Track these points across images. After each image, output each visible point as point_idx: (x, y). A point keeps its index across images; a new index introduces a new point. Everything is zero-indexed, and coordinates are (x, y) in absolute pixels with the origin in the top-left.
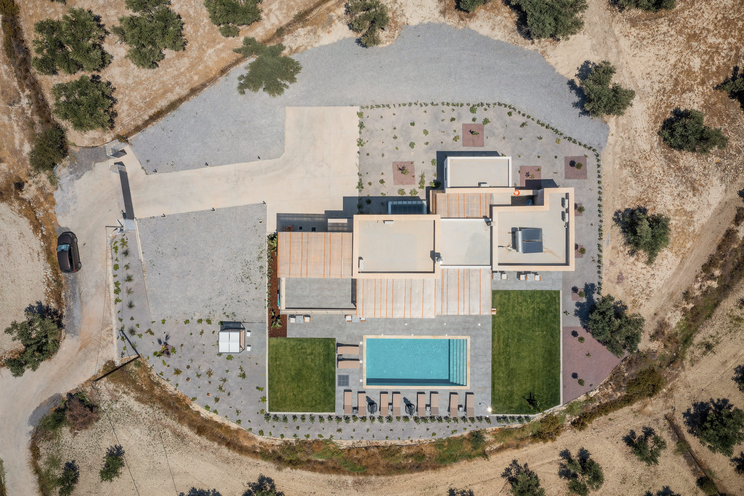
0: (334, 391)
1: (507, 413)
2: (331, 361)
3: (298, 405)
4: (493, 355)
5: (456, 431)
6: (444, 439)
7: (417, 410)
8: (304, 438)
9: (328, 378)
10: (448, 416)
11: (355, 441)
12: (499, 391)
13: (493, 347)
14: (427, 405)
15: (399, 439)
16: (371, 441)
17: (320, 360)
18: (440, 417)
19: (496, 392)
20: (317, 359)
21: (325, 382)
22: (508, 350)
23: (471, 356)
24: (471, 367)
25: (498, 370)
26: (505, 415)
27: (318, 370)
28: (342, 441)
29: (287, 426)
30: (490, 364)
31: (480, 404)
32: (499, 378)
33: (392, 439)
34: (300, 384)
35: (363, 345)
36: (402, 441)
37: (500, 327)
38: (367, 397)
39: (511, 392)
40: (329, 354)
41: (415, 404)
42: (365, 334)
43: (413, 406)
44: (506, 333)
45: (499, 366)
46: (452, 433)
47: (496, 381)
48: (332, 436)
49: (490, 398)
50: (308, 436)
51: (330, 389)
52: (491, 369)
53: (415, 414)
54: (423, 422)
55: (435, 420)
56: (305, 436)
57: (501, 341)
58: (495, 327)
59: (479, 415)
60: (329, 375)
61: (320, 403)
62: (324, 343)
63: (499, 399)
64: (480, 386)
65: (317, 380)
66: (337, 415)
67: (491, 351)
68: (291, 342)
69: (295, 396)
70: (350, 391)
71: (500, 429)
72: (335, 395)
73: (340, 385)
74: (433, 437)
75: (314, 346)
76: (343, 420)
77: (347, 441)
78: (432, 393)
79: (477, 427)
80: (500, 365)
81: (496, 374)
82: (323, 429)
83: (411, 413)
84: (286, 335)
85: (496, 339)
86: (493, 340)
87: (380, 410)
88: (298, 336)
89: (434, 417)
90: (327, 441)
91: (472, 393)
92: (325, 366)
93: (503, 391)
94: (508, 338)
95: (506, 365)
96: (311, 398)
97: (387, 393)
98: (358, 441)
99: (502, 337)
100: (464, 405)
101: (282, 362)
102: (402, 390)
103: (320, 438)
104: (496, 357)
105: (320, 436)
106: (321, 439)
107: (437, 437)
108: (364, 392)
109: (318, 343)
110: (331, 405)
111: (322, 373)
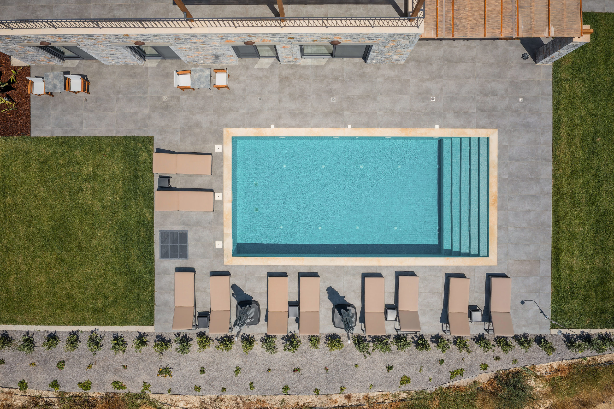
0: (151, 272)
1: (591, 326)
2: (144, 195)
3: (62, 307)
4: (556, 178)
5: (460, 372)
6: (429, 391)
7: (362, 320)
8: (79, 391)
9: (135, 237)
10: (441, 333)
11: (207, 398)
12: (571, 269)
13: (555, 158)
14: (388, 307)
15: (317, 391)
16: (245, 398)
17: (114, 191)
18: (421, 337)
19: (564, 273)
20: (108, 189)
21: (126, 249)
22: (595, 165)
23: (500, 180)
24: (500, 208)
25: (568, 217)
26: (586, 330)
27: (109, 219)
28: (174, 398)
29: (35, 360)
30: (548, 201)
31: (523, 302)
32: (572, 236)
33: (298, 394)
34: (66, 255)
35: (222, 153)
36: (323, 397)
37: (573, 105)
38: (234, 287)
39: (603, 271)
40: (137, 177)
41: (358, 304)
42: (227, 126)
43: (352, 310)
44: (590, 121)
45: (572, 207)
46: (452, 377)
47: (564, 244)
48: (146, 386)
49: (548, 288)
50: (87, 385)
51: (140, 266)
52: (550, 213)
53: (357, 330)
54: (377, 351)
55: (408, 344)
56: (80, 385)
57: (577, 141)
58: (562, 106)
59: (520, 332)
60: (139, 231)
61: (115, 302)
62: (126, 150)
63: (572, 290)
64: (524, 258)
65: (107, 243)
66: (160, 332)
67: (550, 168)
68: (42, 148)
69: (53, 284)
70: (192, 270)
71: (570, 365)
72: (152, 280)
73: (164, 255)
74: (403, 388)
75: (99, 157)
76: (175, 345)
77: (186, 398)
78: (399, 274)
79: (515, 361)
80: (575, 203)
81: (564, 226)
82: (125, 367)
83: (348, 327)
84: (27, 131)
85: (564, 136)
86: (556, 140)
87: (266, 320)
88: (59, 133)
89: (405, 336)
90: (136, 396)
91: (503, 276)
92: (126, 207)
93: (582, 270)
94: (596, 135)
95: (590, 203)
96: (93, 291)
97: (284, 275)
98: (214, 397)
99: (578, 133)
100: (481, 305)
101: (20, 199)
102: (324, 268)
103: (116, 391)
104: (564, 182)
105: (117, 384)
106: (121, 392)
107: (412, 387)
108: (227, 274)
109: (108, 150)
110: (144, 308)
111: (120, 226)
